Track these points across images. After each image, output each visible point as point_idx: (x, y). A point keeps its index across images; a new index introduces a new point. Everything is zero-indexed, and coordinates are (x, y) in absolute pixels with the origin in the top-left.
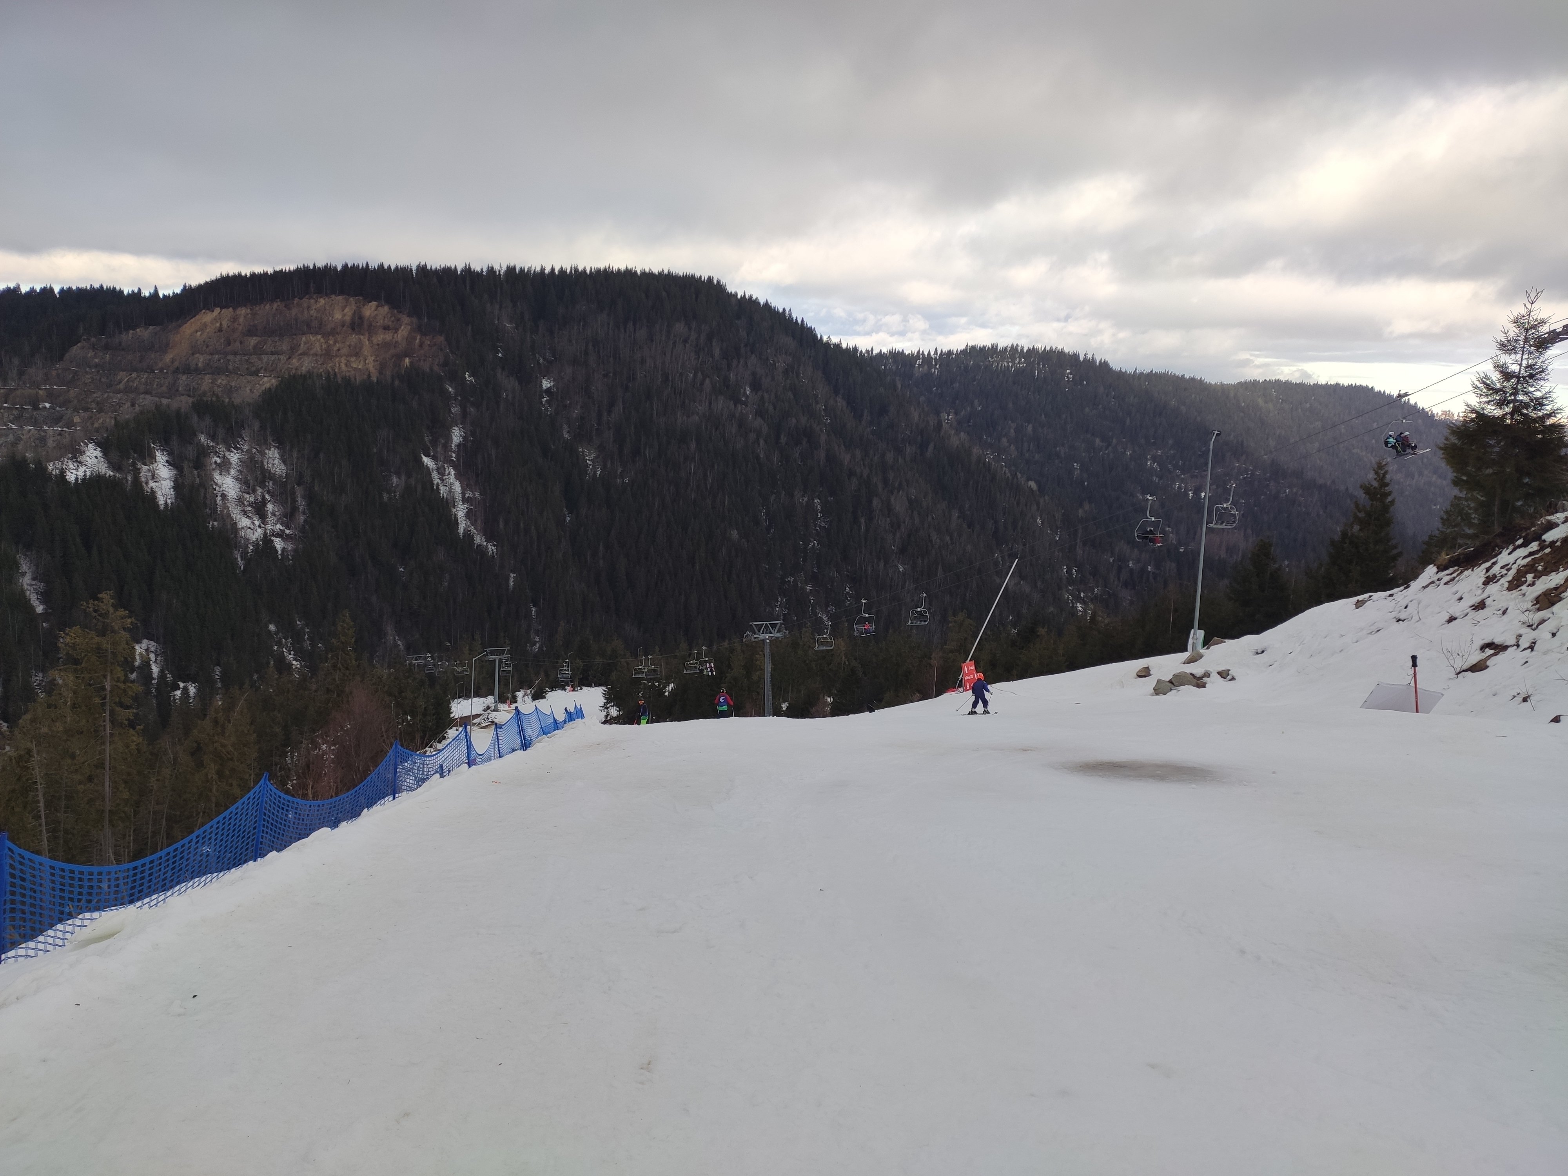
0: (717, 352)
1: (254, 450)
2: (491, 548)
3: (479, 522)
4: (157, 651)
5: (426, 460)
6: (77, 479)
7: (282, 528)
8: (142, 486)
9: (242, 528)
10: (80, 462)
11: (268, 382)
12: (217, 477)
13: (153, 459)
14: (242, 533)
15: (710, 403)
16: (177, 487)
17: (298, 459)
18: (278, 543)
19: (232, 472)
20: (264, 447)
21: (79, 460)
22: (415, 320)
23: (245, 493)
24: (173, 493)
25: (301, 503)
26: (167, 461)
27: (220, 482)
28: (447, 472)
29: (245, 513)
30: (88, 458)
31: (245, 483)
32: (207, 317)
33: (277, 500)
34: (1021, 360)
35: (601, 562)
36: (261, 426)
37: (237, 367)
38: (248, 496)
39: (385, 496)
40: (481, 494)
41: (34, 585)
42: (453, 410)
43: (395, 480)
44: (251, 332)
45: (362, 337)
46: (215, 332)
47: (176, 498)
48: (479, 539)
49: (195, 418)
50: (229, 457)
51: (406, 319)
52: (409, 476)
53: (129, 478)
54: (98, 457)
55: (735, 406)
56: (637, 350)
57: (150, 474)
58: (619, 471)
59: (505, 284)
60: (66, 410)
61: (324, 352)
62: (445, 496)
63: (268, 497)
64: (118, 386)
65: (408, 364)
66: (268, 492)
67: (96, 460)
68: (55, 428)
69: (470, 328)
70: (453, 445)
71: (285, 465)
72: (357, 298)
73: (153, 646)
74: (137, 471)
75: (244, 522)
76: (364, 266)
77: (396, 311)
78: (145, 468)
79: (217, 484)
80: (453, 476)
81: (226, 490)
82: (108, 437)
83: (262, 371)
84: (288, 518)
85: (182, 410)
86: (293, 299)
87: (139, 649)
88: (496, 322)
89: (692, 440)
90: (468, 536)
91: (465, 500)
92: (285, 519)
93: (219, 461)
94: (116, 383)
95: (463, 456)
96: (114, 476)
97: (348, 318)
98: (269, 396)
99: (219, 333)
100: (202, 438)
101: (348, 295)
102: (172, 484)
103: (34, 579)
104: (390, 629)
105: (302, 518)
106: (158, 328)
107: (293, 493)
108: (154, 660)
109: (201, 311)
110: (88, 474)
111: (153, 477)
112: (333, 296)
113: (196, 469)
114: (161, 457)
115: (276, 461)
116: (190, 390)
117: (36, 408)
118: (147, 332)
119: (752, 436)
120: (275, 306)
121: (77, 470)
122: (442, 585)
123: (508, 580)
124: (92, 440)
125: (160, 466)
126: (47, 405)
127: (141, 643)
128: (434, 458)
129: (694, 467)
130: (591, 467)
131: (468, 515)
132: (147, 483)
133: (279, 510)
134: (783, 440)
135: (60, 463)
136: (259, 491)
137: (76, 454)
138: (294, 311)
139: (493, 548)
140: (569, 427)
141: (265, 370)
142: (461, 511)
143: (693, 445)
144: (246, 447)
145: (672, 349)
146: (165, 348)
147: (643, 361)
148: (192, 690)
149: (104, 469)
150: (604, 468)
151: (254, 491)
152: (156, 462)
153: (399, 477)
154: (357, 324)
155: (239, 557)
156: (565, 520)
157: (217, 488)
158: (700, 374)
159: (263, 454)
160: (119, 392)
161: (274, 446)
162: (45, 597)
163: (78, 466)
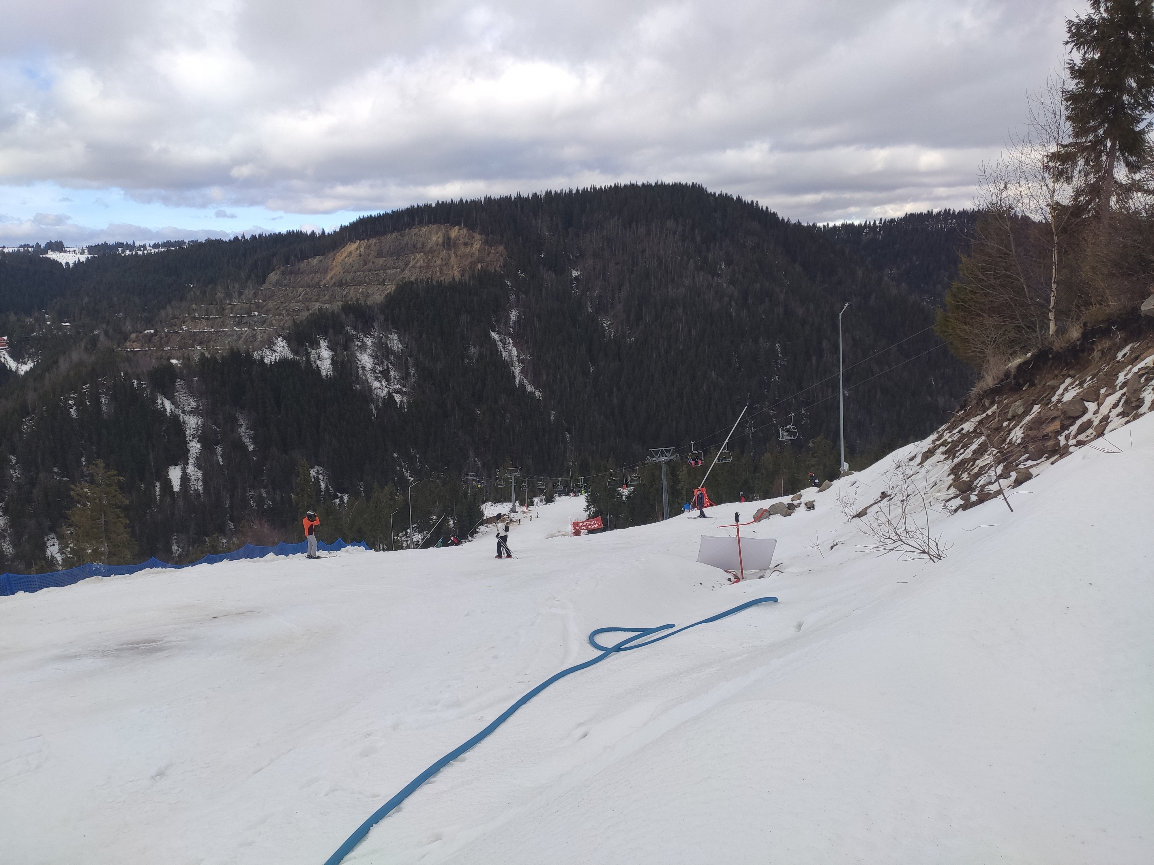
0: (698, 239)
1: (381, 335)
2: (538, 394)
3: (529, 375)
4: (323, 473)
5: (493, 334)
6: (271, 362)
7: (400, 387)
8: (311, 364)
9: (375, 389)
10: (273, 350)
11: (391, 288)
12: (359, 355)
13: (318, 345)
14: (375, 392)
15: (694, 278)
16: (334, 363)
17: (409, 339)
18: (398, 398)
19: (368, 351)
20: (388, 333)
21: (272, 349)
22: (484, 237)
23: (376, 364)
24: (331, 367)
25: (412, 369)
26: (327, 346)
27: (360, 358)
28: (507, 342)
29: (377, 378)
30: (278, 347)
31: (375, 358)
32: (352, 247)
33: (397, 368)
34: (952, 221)
35: (615, 400)
36: (385, 319)
37: (371, 280)
38: (378, 367)
39: (466, 361)
40: (530, 356)
41: (247, 432)
42: (511, 298)
43: (472, 349)
44: (380, 255)
45: (450, 252)
46: (357, 257)
47: (334, 370)
48: (529, 388)
49: (343, 316)
50: (366, 341)
51: (477, 236)
52: (481, 346)
53: (304, 359)
54: (285, 347)
55: (713, 279)
56: (639, 243)
57: (317, 356)
58: (628, 332)
59: (545, 204)
60: (268, 316)
61: (425, 264)
62: (506, 359)
63: (391, 366)
64: (298, 298)
65: (480, 268)
66: (391, 363)
67: (283, 349)
68: (261, 329)
69: (521, 238)
70: (511, 323)
71: (401, 344)
72: (446, 225)
73: (321, 469)
74: (308, 354)
75: (376, 384)
76: (450, 202)
77: (471, 231)
78: (313, 352)
79: (358, 360)
80: (512, 345)
81: (365, 363)
82: (290, 333)
83: (387, 280)
84: (404, 380)
85: (336, 312)
86: (405, 230)
87: (313, 473)
88: (540, 232)
89: (680, 306)
90: (522, 385)
91: (520, 361)
92: (402, 381)
93: (359, 344)
94: (297, 296)
95: (518, 329)
96: (294, 358)
97: (440, 241)
98: (390, 298)
99: (359, 257)
100: (349, 329)
101: (440, 224)
102: (330, 362)
103: (247, 429)
104: (471, 453)
105: (413, 379)
106: (322, 257)
107: (406, 363)
108: (322, 479)
109: (347, 243)
110: (278, 358)
111: (319, 358)
112: (430, 225)
113: (346, 351)
114: (323, 344)
115: (395, 342)
116: (342, 297)
117: (250, 316)
118: (315, 260)
119: (726, 299)
120: (394, 235)
121: (271, 356)
122: (505, 421)
123: (550, 416)
124: (280, 335)
125: (323, 350)
126: (256, 313)
127: (314, 468)
128: (499, 333)
129: (682, 327)
130: (607, 331)
131: (522, 372)
132: (315, 362)
133: (398, 375)
134: (750, 301)
135: (261, 352)
136: (385, 363)
137: (271, 345)
138: (406, 238)
139: (540, 393)
140: (591, 304)
141: (389, 280)
142: (517, 369)
143: (681, 310)
144: (376, 334)
145: (665, 239)
146: (326, 270)
147: (643, 251)
148: (346, 499)
149: (289, 355)
150: (617, 331)
151: (382, 363)
152: (320, 347)
153: (475, 347)
154: (448, 243)
155: (373, 408)
156: (589, 371)
157: (359, 362)
158: (685, 257)
159: (387, 337)
160: (300, 302)
161: (394, 332)
162: (254, 440)
163: (272, 353)
